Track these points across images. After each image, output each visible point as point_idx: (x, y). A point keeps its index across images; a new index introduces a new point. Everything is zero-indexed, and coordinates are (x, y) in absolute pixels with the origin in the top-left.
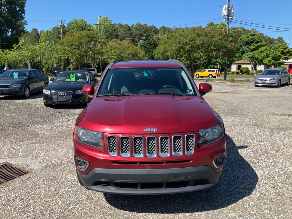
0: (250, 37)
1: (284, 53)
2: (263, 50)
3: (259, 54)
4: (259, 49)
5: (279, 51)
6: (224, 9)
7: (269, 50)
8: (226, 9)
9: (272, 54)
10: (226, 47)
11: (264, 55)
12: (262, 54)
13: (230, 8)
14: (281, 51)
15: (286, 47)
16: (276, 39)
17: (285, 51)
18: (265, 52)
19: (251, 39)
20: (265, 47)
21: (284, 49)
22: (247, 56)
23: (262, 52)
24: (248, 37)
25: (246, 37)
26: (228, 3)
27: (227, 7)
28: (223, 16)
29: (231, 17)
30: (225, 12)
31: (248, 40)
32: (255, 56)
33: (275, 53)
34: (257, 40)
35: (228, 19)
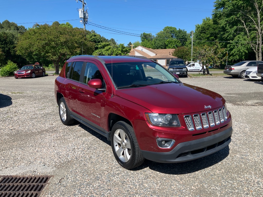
0: (92, 37)
1: (123, 51)
2: (108, 49)
3: (106, 51)
4: (105, 47)
5: (119, 50)
6: (80, 12)
7: (113, 49)
8: (82, 12)
9: (115, 52)
10: (86, 45)
11: (109, 53)
12: (108, 51)
13: (85, 12)
14: (121, 50)
15: (124, 47)
16: (110, 40)
17: (124, 50)
18: (110, 50)
19: (94, 39)
20: (109, 46)
21: (123, 48)
22: (96, 53)
23: (107, 50)
24: (91, 37)
25: (90, 37)
26: (83, 7)
27: (82, 11)
28: (80, 18)
29: (87, 20)
30: (81, 15)
31: (92, 40)
32: (102, 53)
33: (117, 52)
34: (98, 40)
35: (84, 21)
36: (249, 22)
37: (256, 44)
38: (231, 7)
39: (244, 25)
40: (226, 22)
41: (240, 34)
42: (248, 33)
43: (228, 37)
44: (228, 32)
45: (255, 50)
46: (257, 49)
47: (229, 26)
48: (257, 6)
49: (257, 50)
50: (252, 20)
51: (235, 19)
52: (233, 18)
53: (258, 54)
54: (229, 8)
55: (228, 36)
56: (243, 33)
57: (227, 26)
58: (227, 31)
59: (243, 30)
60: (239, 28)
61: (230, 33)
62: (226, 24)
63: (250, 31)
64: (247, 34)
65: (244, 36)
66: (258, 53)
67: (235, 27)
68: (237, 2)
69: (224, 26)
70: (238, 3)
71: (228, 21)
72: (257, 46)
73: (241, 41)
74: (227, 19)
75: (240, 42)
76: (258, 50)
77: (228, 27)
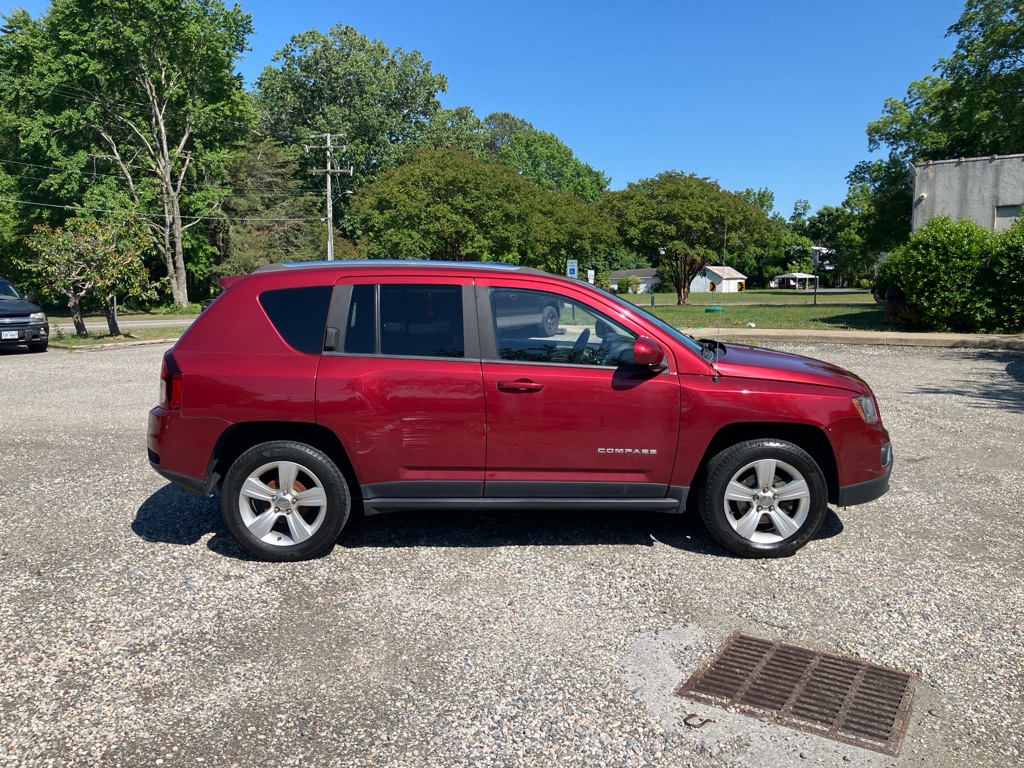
36: (131, 143)
37: (164, 225)
38: (60, 73)
39: (115, 151)
40: (48, 131)
41: (103, 184)
42: (131, 183)
43: (64, 192)
44: (58, 171)
45: (164, 246)
46: (167, 242)
47: (59, 146)
48: (151, 90)
49: (168, 245)
50: (140, 137)
51: (79, 124)
52: (70, 119)
53: (173, 258)
54: (55, 80)
55: (61, 186)
56: (112, 181)
57: (54, 147)
58: (56, 166)
59: (112, 171)
60: (97, 159)
61: (70, 175)
62: (47, 138)
63: (136, 174)
64: (129, 187)
65: (117, 191)
66: (173, 255)
67: (82, 156)
68: (80, 61)
69: (43, 144)
70: (86, 64)
71: (56, 129)
72: (167, 231)
73: (112, 209)
74: (50, 119)
75: (110, 211)
76: (173, 244)
77: (55, 152)
